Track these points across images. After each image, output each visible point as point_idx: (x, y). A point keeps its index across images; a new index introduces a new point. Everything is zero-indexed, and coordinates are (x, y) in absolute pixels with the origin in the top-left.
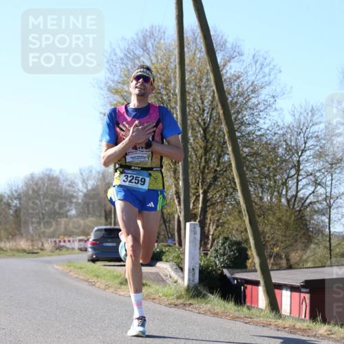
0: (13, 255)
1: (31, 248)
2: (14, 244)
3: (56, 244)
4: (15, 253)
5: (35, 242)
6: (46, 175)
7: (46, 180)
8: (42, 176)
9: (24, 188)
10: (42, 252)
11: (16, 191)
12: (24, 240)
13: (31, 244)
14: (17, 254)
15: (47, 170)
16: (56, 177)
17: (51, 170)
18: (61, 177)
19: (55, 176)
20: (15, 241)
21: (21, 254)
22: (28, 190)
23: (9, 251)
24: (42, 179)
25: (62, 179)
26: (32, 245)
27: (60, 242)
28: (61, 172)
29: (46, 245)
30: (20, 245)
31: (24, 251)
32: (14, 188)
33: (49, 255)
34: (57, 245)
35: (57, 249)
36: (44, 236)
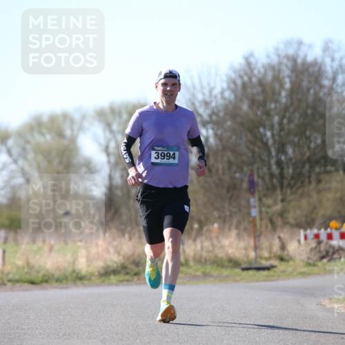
0: (206, 275)
1: (252, 254)
2: (207, 244)
3: (319, 243)
4: (208, 268)
5: (263, 239)
6: (287, 57)
7: (286, 72)
8: (275, 60)
9: (227, 94)
10: (282, 266)
11: (206, 104)
12: (234, 233)
13: (252, 244)
14: (215, 272)
15: (288, 43)
16: (315, 63)
17: (300, 43)
18: (328, 61)
19: (310, 59)
20: (210, 239)
21: (226, 272)
22: (239, 99)
23: (192, 263)
24: (275, 70)
25: (329, 66)
26: (256, 248)
27: (330, 237)
28: (326, 48)
29: (292, 247)
30: (222, 247)
31: (234, 263)
32: (200, 97)
33: (303, 274)
34: (323, 247)
35: (322, 258)
36: (286, 223)
